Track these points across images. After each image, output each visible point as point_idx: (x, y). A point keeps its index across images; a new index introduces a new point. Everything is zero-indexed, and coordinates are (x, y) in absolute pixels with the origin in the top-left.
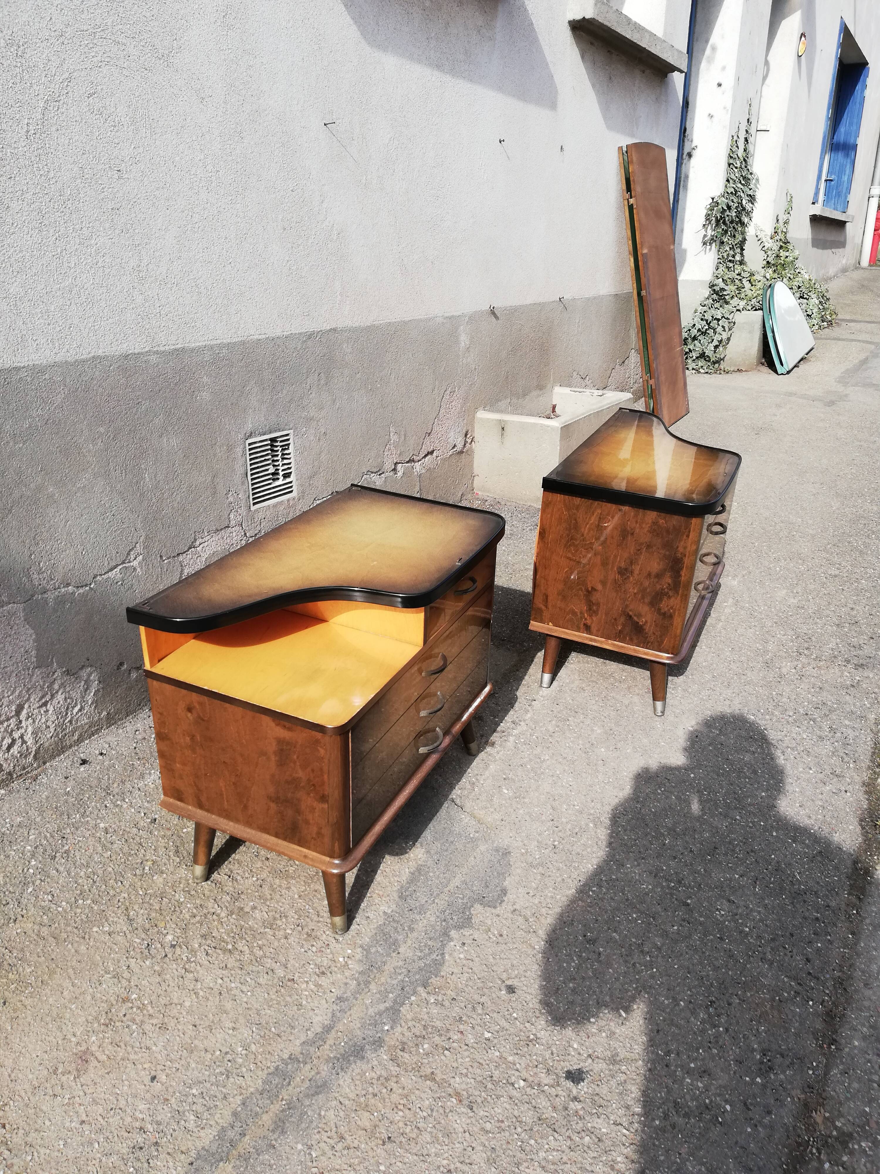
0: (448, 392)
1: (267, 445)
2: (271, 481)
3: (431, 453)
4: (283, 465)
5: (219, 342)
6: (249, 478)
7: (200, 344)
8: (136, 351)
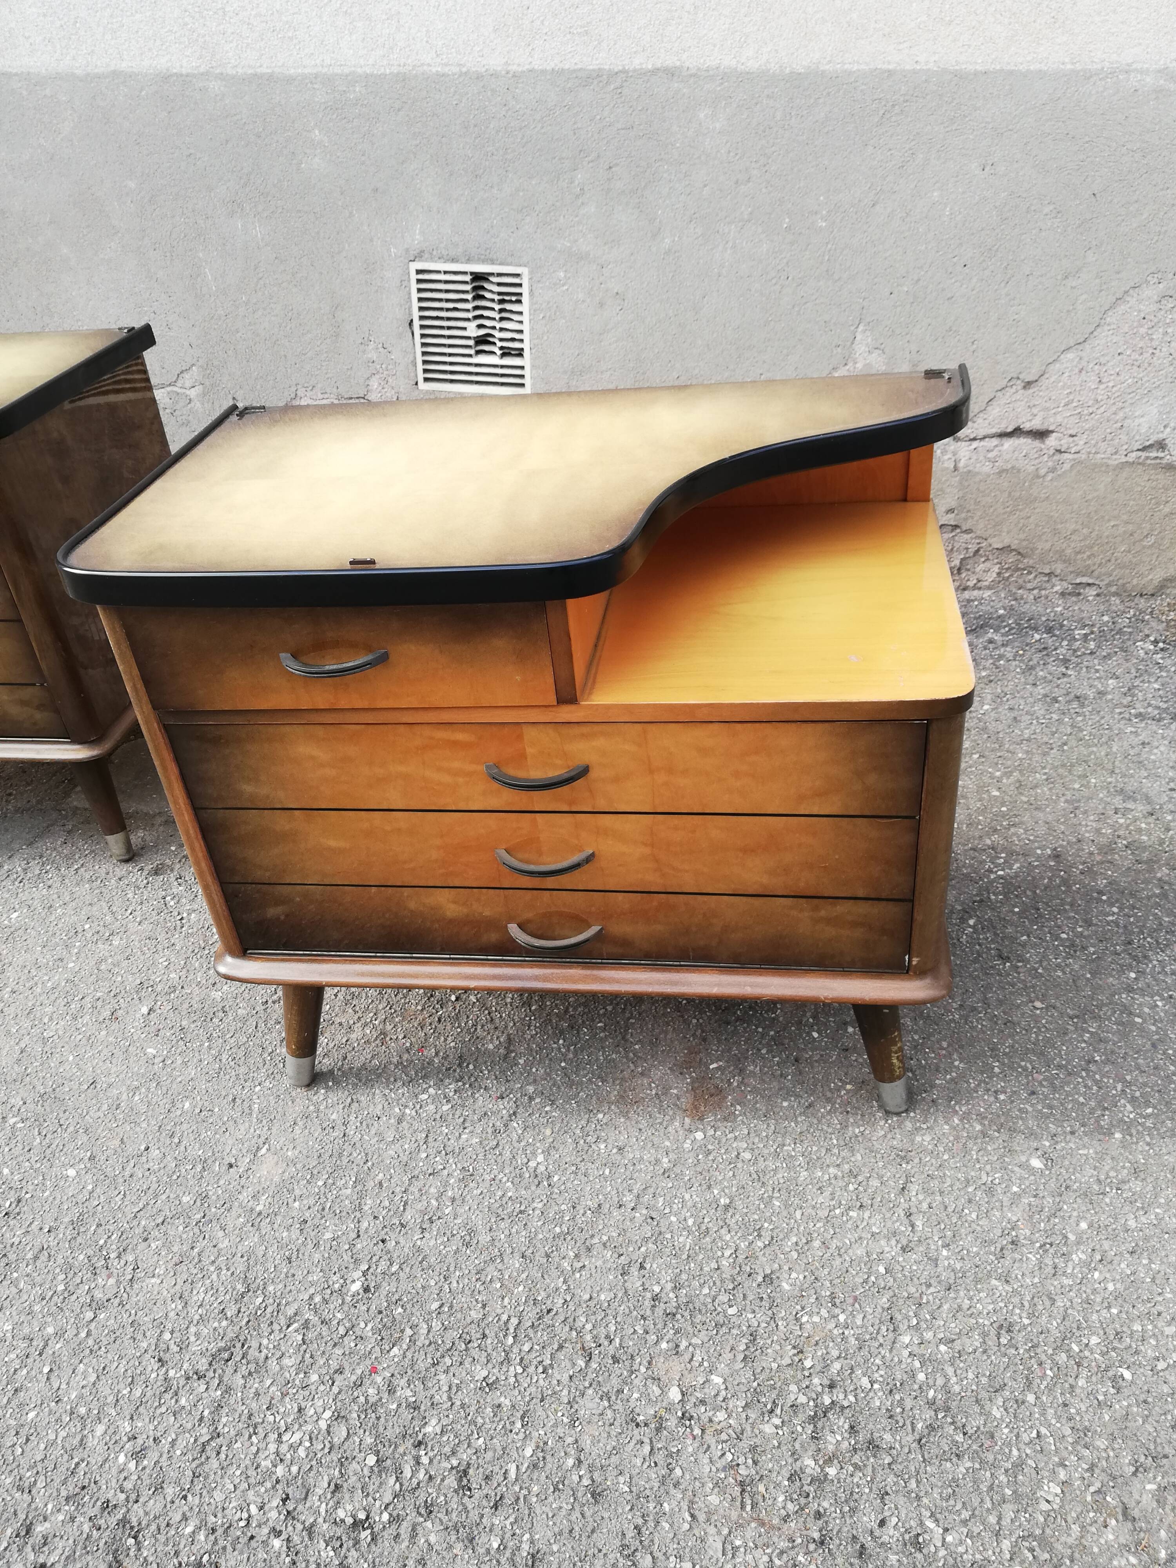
0: (1151, 292)
1: (466, 283)
2: (472, 352)
3: (1041, 434)
4: (501, 329)
5: (347, 71)
6: (418, 332)
7: (306, 71)
8: (184, 71)
